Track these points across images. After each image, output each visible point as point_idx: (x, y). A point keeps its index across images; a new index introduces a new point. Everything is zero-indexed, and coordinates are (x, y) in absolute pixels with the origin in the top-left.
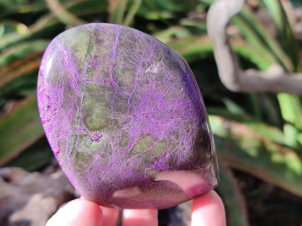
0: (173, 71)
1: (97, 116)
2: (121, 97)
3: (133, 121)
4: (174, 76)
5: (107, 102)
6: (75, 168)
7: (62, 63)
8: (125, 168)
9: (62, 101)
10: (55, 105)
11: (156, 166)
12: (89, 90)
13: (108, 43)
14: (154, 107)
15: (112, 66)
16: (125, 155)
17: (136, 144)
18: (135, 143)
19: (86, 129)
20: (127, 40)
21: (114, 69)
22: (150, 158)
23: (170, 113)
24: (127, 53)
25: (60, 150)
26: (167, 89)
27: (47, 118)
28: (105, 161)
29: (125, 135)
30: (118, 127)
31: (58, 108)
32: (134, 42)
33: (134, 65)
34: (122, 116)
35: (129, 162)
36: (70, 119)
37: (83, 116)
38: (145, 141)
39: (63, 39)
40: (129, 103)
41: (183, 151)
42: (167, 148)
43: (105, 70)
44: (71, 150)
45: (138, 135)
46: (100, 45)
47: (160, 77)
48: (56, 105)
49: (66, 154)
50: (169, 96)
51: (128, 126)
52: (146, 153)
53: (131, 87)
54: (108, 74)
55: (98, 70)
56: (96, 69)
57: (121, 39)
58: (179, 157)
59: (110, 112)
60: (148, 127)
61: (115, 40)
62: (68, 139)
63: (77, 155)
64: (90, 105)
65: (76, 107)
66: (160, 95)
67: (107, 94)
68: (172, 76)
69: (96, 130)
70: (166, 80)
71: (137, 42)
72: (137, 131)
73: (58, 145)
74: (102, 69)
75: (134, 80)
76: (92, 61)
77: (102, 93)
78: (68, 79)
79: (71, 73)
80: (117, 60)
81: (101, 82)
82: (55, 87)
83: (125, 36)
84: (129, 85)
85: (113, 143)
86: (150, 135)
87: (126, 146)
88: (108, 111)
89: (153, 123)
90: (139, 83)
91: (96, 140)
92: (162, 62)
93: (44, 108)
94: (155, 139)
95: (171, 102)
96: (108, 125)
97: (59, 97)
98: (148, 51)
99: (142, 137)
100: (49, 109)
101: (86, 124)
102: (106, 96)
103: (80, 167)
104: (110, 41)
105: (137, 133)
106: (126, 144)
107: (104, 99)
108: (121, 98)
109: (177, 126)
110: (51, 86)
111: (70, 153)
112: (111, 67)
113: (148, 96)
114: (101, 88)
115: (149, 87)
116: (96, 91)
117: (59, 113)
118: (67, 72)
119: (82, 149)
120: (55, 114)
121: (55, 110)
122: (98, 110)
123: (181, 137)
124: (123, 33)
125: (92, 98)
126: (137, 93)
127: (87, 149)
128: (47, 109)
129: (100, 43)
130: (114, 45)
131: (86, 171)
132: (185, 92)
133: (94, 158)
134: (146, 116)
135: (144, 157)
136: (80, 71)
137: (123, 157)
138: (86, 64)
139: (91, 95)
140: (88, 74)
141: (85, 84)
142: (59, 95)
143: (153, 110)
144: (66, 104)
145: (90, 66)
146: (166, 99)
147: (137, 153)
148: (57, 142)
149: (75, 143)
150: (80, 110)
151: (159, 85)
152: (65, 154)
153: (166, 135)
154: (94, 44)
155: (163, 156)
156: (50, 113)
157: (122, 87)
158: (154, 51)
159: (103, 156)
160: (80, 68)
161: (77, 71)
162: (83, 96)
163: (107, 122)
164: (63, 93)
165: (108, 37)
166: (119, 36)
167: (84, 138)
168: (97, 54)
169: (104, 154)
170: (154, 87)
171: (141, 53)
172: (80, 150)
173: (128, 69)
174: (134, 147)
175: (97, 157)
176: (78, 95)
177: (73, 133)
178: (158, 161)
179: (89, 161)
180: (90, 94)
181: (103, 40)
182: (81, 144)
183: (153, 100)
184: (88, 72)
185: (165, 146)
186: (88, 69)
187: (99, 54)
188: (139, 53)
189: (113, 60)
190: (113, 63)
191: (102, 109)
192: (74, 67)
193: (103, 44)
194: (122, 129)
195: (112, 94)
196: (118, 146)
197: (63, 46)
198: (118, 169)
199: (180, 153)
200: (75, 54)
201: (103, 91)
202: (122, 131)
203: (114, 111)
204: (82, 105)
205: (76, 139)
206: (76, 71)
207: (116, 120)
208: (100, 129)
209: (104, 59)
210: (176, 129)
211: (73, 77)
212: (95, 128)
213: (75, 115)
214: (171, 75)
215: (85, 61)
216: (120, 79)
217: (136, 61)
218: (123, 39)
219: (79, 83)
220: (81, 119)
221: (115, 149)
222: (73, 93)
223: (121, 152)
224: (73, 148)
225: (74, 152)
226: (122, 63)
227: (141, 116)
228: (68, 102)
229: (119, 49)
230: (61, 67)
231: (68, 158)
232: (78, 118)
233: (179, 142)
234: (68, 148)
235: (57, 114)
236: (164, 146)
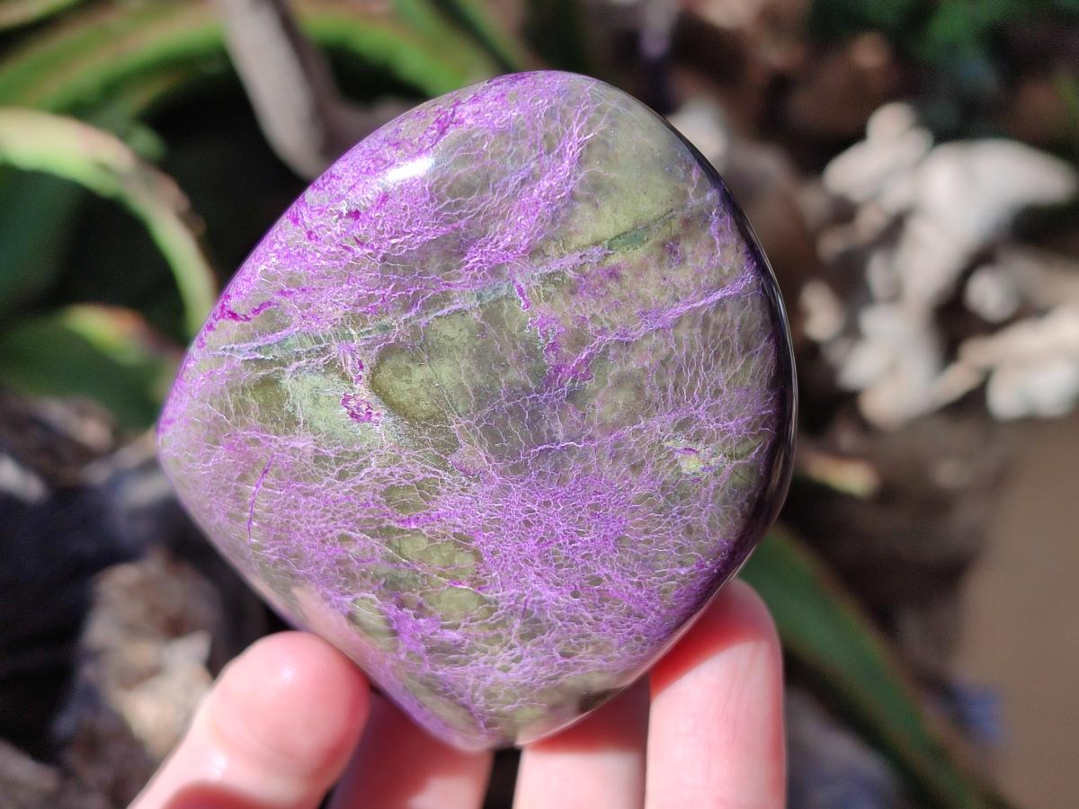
0: (725, 513)
1: (431, 381)
2: (536, 418)
3: (487, 493)
4: (709, 524)
5: (491, 388)
6: (222, 392)
7: (523, 181)
8: (329, 535)
9: (401, 249)
10: (373, 233)
11: (397, 618)
12: (492, 315)
13: (683, 280)
14: (574, 528)
15: (617, 338)
16: (369, 519)
17: (424, 535)
18: (424, 531)
19: (367, 370)
20: (732, 325)
21: (612, 352)
22: (410, 590)
23: (585, 579)
24: (688, 356)
25: (247, 319)
26: (657, 533)
27: (317, 228)
28: (309, 471)
29: (427, 489)
30: (438, 458)
31: (371, 251)
32: (739, 349)
33: (664, 397)
34: (482, 454)
35: (355, 540)
36: (360, 305)
37: (397, 339)
38: (452, 556)
39: (604, 124)
40: (535, 453)
41: (499, 669)
42: (475, 623)
43: (590, 327)
44: (270, 357)
45: (454, 525)
46: (661, 259)
47: (678, 491)
48: (377, 239)
49: (245, 345)
50: (636, 548)
51: (463, 484)
52: (417, 576)
53: (590, 431)
54: (583, 344)
55: (577, 306)
56: (573, 299)
57: (724, 309)
58: (472, 666)
59: (469, 411)
60: (501, 542)
61: (708, 295)
62: (297, 332)
63: (269, 383)
64: (448, 344)
65: (414, 304)
66: (623, 523)
67: (517, 375)
68: (704, 519)
69: (383, 400)
70: (681, 513)
71: (747, 358)
72: (463, 517)
73: (257, 307)
74: (588, 317)
75: (617, 425)
76: (594, 272)
77: (511, 358)
78: (486, 231)
79: (508, 230)
80: (646, 343)
81: (545, 335)
82: (432, 200)
83: (739, 314)
84: (591, 423)
85: (378, 467)
86: (481, 560)
87: (398, 508)
88: (466, 403)
89: (521, 550)
90: (616, 446)
91: (353, 415)
92: (729, 467)
93: (340, 198)
94: (475, 579)
95: (624, 565)
96: (424, 426)
97: (409, 233)
98: (737, 408)
99: (456, 542)
100: (350, 221)
101: (382, 359)
102: (509, 375)
103: (236, 406)
104: (692, 282)
105: (459, 521)
106: (403, 507)
107: (497, 374)
108: (535, 421)
109: (562, 620)
110: (427, 186)
111: (259, 356)
112: (611, 337)
113: (596, 493)
114: (526, 347)
115: (626, 479)
116: (506, 339)
117: (356, 260)
118: (504, 216)
119: (299, 387)
120: (346, 248)
121: (360, 243)
122: (449, 373)
123: (536, 645)
124: (749, 300)
125: (472, 336)
126: (584, 457)
127: (307, 401)
128: (345, 212)
129: (667, 258)
130: (689, 303)
131: (240, 431)
132: (683, 582)
133: (295, 434)
134: (528, 518)
135: (404, 574)
136: (534, 252)
137: (358, 516)
138: (571, 259)
139: (482, 329)
140: (543, 285)
141: (504, 292)
142: (414, 229)
143: (561, 528)
144: (403, 268)
145: (570, 274)
146: (624, 547)
147: (399, 550)
148: (266, 299)
149: (299, 359)
150: (410, 320)
151: (651, 504)
152: (245, 342)
153: (513, 602)
154: (651, 242)
155: (442, 623)
156: (338, 229)
157: (571, 407)
158: (750, 423)
159: (319, 459)
160: (544, 248)
161: (530, 241)
162: (460, 306)
163: (432, 418)
164: (429, 237)
165: (704, 265)
166: (730, 296)
167: (336, 378)
168: (624, 272)
169: (327, 459)
170: (634, 493)
171: (718, 392)
172: (287, 382)
173: (639, 389)
174: (408, 533)
175: (303, 442)
176: (455, 291)
177: (324, 336)
178: (417, 617)
179: (275, 425)
180: (484, 325)
181: (683, 261)
182: (309, 378)
183: (592, 514)
184: (549, 278)
185: (478, 616)
186: (558, 272)
187: (630, 278)
188: (712, 387)
189: (639, 330)
190: (626, 335)
191: (461, 384)
192: (536, 228)
193: (671, 267)
194: (440, 471)
195: (527, 390)
196: (382, 488)
197: (580, 144)
198: (312, 519)
199: (485, 663)
200: (579, 206)
201: (520, 358)
202: (434, 476)
203: (479, 421)
204: (431, 317)
205: (314, 354)
206: (528, 239)
207: (455, 440)
208: (394, 407)
209: (623, 301)
210: (548, 621)
211: (502, 245)
212: (387, 393)
213: (387, 314)
214: (706, 515)
215: (578, 248)
216: (590, 385)
217: (682, 394)
218: (729, 314)
219: (495, 271)
220: (388, 339)
221: (364, 482)
222: (450, 270)
223: (368, 504)
224: (280, 361)
225: (271, 368)
226: (647, 364)
227: (519, 505)
228: (412, 270)
229: (686, 323)
230: (507, 184)
231: (241, 357)
232: (385, 328)
233: (515, 647)
234: (270, 345)
235: (350, 254)
236: (476, 612)
